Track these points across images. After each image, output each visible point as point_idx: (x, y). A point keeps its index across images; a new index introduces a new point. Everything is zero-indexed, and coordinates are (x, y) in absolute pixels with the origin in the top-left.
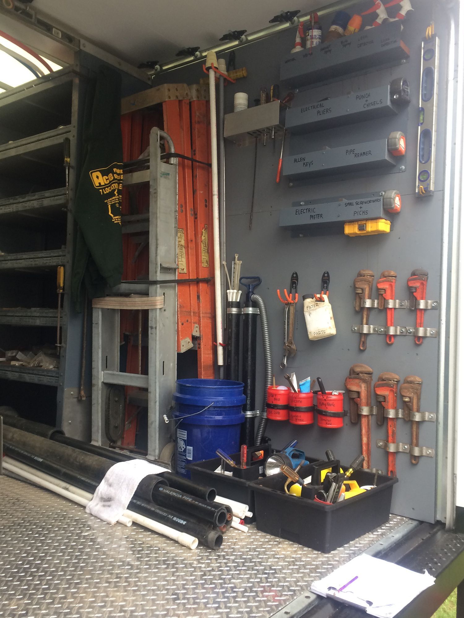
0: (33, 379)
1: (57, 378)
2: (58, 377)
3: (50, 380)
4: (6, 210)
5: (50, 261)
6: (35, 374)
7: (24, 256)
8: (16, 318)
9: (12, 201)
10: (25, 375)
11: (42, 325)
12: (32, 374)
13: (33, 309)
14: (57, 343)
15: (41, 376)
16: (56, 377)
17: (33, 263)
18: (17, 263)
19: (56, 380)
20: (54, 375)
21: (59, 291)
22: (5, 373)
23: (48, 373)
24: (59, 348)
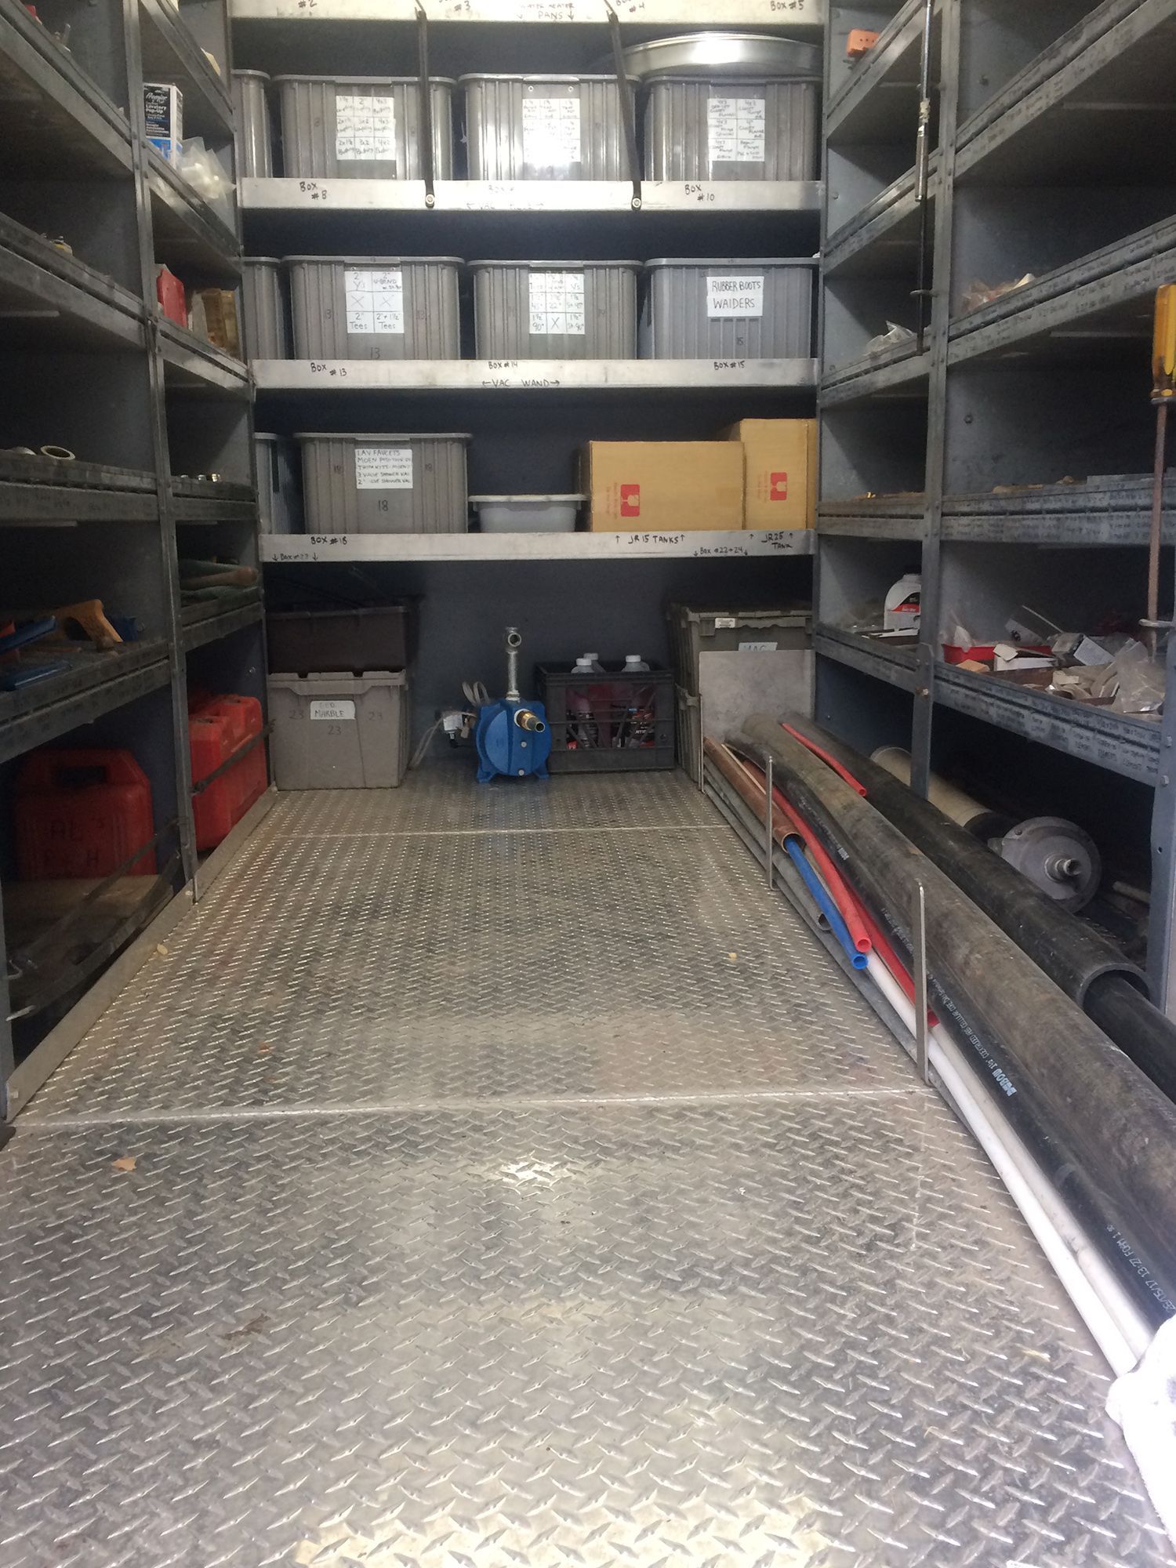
0: (1087, 748)
1: (1155, 755)
2: (1157, 751)
3: (1133, 760)
4: (1032, 110)
5: (1149, 273)
6: (1092, 730)
7: (1076, 276)
8: (1049, 521)
9: (1046, 67)
10: (1066, 727)
11: (1115, 541)
12: (1086, 727)
13: (1095, 480)
14: (1146, 617)
15: (1109, 740)
16: (1153, 749)
17: (1096, 297)
18: (1054, 310)
19: (1153, 760)
20: (1144, 741)
21: (1159, 395)
22: (1019, 714)
23: (1128, 731)
24: (1154, 635)
